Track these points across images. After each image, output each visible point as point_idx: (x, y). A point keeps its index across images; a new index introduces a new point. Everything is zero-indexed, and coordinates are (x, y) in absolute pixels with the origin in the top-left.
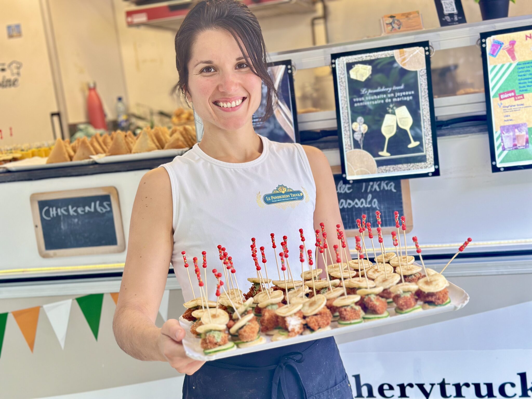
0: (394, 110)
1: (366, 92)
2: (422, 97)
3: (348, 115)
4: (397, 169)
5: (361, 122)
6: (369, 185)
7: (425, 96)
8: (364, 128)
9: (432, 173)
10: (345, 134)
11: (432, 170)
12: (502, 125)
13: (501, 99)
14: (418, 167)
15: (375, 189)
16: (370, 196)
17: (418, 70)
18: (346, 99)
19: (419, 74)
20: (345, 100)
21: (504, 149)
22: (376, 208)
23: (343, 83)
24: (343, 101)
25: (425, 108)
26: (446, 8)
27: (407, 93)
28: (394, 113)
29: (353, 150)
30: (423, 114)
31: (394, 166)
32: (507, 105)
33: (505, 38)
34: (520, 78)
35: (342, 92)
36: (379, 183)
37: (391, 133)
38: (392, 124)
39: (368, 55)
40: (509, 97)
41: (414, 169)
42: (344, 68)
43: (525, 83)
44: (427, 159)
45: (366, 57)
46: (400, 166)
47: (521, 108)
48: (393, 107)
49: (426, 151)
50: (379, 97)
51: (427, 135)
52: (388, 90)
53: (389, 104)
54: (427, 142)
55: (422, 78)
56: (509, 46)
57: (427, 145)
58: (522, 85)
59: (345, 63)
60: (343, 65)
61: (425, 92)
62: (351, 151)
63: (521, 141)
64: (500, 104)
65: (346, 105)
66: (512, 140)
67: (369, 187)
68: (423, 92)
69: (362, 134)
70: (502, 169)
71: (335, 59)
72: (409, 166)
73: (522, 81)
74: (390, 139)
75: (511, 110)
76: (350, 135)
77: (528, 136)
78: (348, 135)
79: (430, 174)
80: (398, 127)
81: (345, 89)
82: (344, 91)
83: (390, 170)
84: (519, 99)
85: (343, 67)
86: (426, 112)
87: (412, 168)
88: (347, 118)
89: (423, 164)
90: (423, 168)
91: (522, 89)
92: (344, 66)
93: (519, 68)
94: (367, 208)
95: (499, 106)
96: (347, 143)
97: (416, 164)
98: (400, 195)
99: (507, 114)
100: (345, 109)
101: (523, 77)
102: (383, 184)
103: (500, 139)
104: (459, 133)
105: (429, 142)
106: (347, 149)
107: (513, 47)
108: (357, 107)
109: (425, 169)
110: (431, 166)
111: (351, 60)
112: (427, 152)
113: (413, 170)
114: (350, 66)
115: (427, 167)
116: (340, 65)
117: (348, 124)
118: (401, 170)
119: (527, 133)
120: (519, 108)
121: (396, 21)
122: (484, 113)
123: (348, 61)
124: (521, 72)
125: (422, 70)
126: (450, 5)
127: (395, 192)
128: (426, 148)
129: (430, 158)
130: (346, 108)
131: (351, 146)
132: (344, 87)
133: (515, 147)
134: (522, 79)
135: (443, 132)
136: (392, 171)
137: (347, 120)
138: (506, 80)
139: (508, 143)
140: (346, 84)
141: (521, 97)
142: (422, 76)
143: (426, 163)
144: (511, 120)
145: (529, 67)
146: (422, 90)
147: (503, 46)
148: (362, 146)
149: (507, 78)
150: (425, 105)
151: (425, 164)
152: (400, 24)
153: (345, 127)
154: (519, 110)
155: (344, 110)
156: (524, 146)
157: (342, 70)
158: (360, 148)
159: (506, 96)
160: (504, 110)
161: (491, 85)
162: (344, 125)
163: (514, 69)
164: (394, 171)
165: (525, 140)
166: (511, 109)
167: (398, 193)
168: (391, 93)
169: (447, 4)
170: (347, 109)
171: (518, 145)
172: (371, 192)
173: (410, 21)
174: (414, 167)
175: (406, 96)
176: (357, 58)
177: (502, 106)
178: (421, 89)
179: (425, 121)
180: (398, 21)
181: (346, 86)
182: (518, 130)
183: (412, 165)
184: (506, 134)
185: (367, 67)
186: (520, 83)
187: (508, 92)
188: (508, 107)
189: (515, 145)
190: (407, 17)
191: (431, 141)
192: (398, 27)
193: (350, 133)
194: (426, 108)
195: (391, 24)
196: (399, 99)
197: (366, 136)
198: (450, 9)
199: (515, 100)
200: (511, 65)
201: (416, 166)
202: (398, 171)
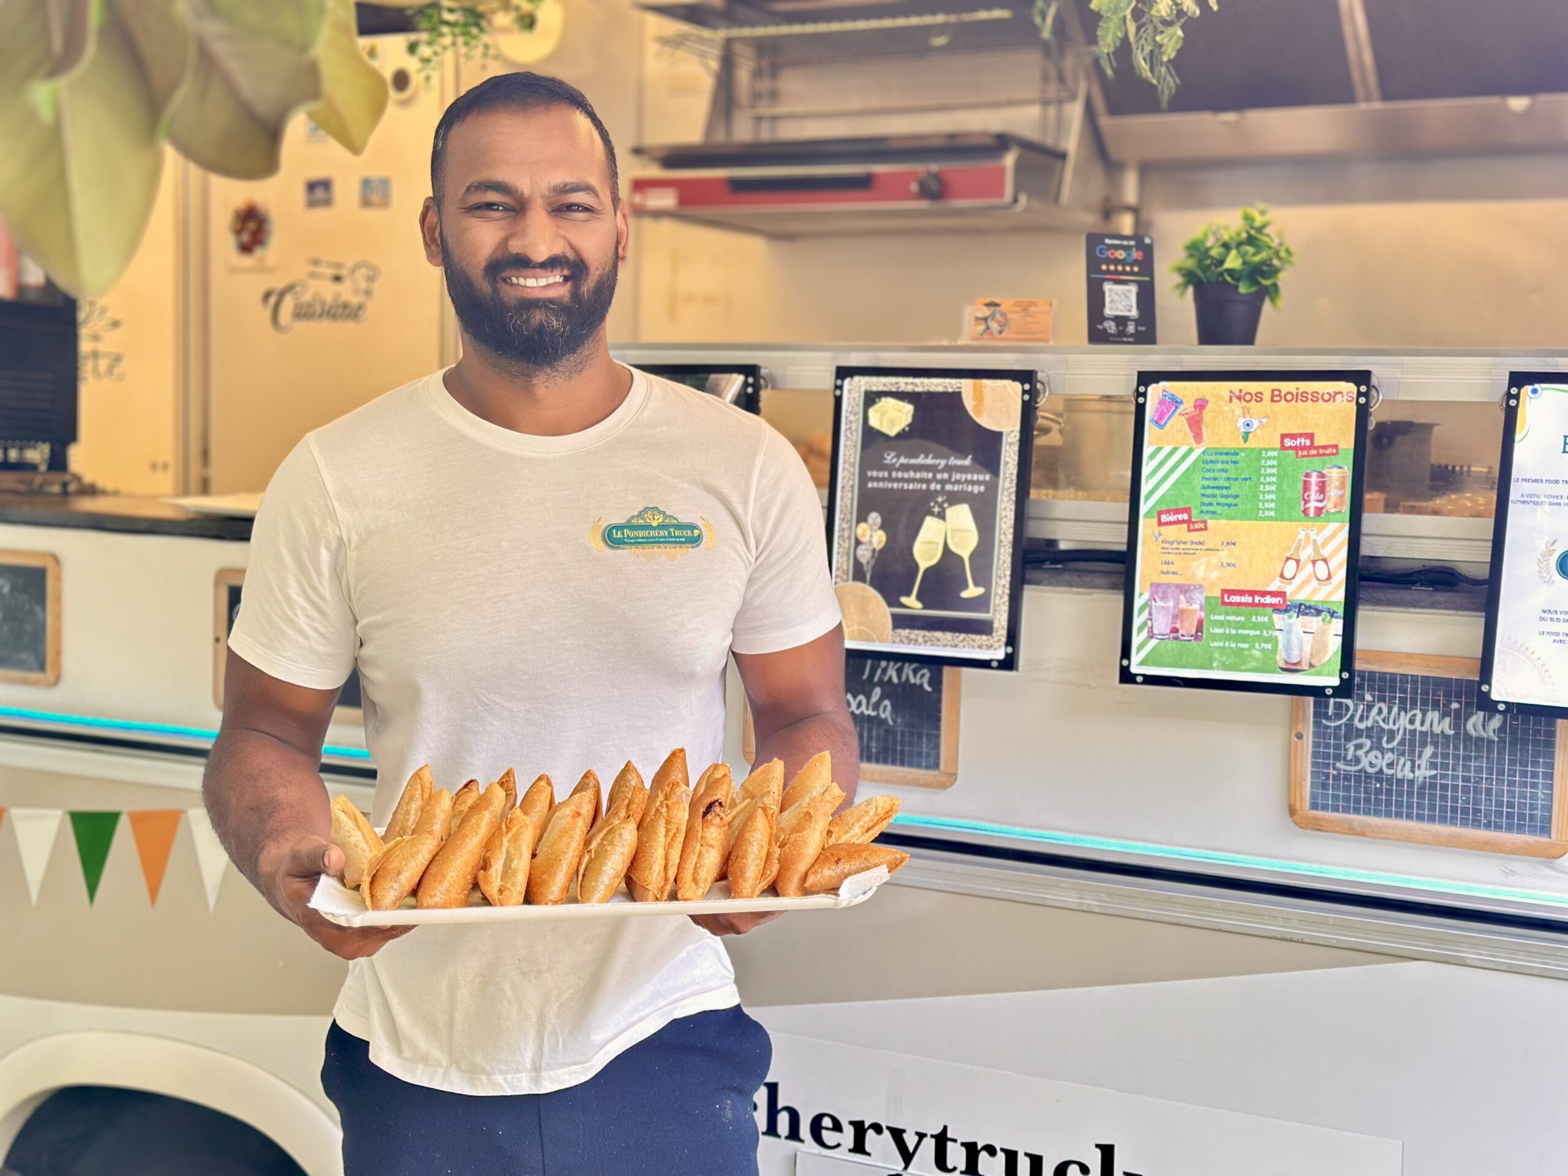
0: (944, 510)
1: (894, 460)
2: (1003, 490)
3: (852, 504)
4: (931, 641)
5: (874, 523)
6: (879, 666)
7: (1010, 491)
8: (879, 539)
9: (999, 661)
10: (840, 545)
11: (1000, 654)
12: (1156, 581)
13: (1160, 524)
14: (974, 643)
15: (890, 678)
16: (877, 691)
17: (1005, 430)
18: (852, 470)
19: (1006, 440)
20: (849, 471)
21: (1151, 635)
22: (886, 720)
23: (852, 433)
24: (845, 472)
25: (1006, 516)
26: (1112, 302)
27: (975, 477)
28: (942, 516)
29: (851, 582)
30: (1001, 529)
31: (927, 633)
32: (1171, 539)
33: (1188, 389)
34: (1206, 483)
35: (848, 453)
36: (899, 664)
37: (931, 558)
38: (936, 540)
39: (910, 380)
40: (1178, 522)
41: (964, 647)
42: (859, 401)
43: (1214, 496)
44: (995, 630)
45: (906, 383)
46: (938, 634)
47: (1197, 549)
48: (943, 502)
49: (995, 611)
50: (918, 476)
51: (1002, 575)
52: (939, 464)
53: (936, 493)
54: (1000, 591)
55: (1010, 450)
56: (1193, 409)
57: (998, 597)
58: (1206, 500)
59: (863, 389)
60: (858, 394)
61: (1012, 480)
62: (846, 584)
63: (1186, 624)
64: (1157, 535)
65: (851, 483)
66: (1170, 618)
67: (879, 672)
68: (1008, 480)
69: (874, 551)
70: (1140, 679)
71: (843, 379)
72: (957, 637)
73: (1209, 492)
74: (928, 571)
75: (1177, 551)
76: (849, 548)
77: (1203, 614)
78: (844, 548)
79: (995, 664)
80: (946, 547)
81: (855, 446)
82: (852, 451)
83: (916, 640)
84: (1197, 530)
85: (857, 399)
86: (1008, 525)
87: (962, 644)
88: (849, 509)
89: (984, 637)
90: (984, 647)
91: (1205, 508)
92: (860, 397)
93: (1207, 462)
94: (869, 716)
95: (1154, 539)
96: (842, 566)
97: (970, 636)
98: (939, 701)
99: (1170, 558)
100: (848, 491)
101: (1212, 483)
102: (908, 670)
103: (1146, 612)
104: (1070, 584)
105: (1003, 592)
106: (838, 580)
107: (1201, 413)
108: (872, 489)
109: (988, 651)
110: (1000, 647)
111: (874, 385)
112: (997, 613)
113: (963, 650)
114: (871, 398)
115: (992, 646)
116: (853, 392)
117: (849, 524)
118: (939, 643)
119: (1201, 609)
120: (1193, 549)
121: (998, 316)
122: (1124, 548)
123: (870, 386)
124: (1209, 470)
125: (1012, 432)
126: (1123, 297)
127: (928, 693)
128: (995, 605)
129: (1000, 629)
130: (850, 489)
131: (847, 574)
132: (852, 441)
133: (1174, 635)
134: (1209, 487)
135: (1039, 575)
136: (920, 644)
137: (849, 516)
138: (1176, 482)
139: (1162, 625)
140: (857, 437)
141: (1202, 526)
142: (1011, 444)
143: (990, 637)
144: (1173, 573)
145: (1227, 462)
146: (1007, 475)
147: (1182, 407)
148: (868, 577)
149: (1179, 478)
150: (1008, 510)
151: (988, 640)
152: (1005, 324)
153: (843, 529)
154: (1194, 554)
155: (846, 492)
156: (1192, 636)
157: (855, 405)
158: (863, 580)
159: (1172, 518)
160: (1163, 548)
161: (1145, 489)
162: (840, 525)
163: (1195, 461)
164: (926, 645)
165: (1196, 622)
166: (1178, 549)
167: (935, 695)
168: (943, 471)
169: (1117, 294)
170: (853, 492)
171: (1181, 632)
172: (880, 683)
173: (1029, 319)
174: (965, 643)
175: (973, 483)
176: (888, 384)
177: (1160, 539)
178: (1005, 473)
179: (1002, 544)
180: (1003, 315)
181: (857, 441)
182: (1186, 598)
183: (962, 636)
184: (1160, 603)
185: (904, 407)
186: (1204, 495)
187: (1177, 511)
188: (1172, 543)
189: (1175, 630)
190: (1025, 309)
191: (1007, 591)
192: (999, 328)
193: (850, 543)
194: (1009, 518)
195: (985, 319)
196: (956, 488)
197: (882, 557)
198: (1121, 307)
199: (1189, 530)
200: (1190, 451)
201: (970, 642)
202: (933, 645)
